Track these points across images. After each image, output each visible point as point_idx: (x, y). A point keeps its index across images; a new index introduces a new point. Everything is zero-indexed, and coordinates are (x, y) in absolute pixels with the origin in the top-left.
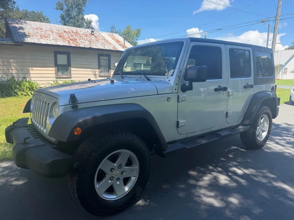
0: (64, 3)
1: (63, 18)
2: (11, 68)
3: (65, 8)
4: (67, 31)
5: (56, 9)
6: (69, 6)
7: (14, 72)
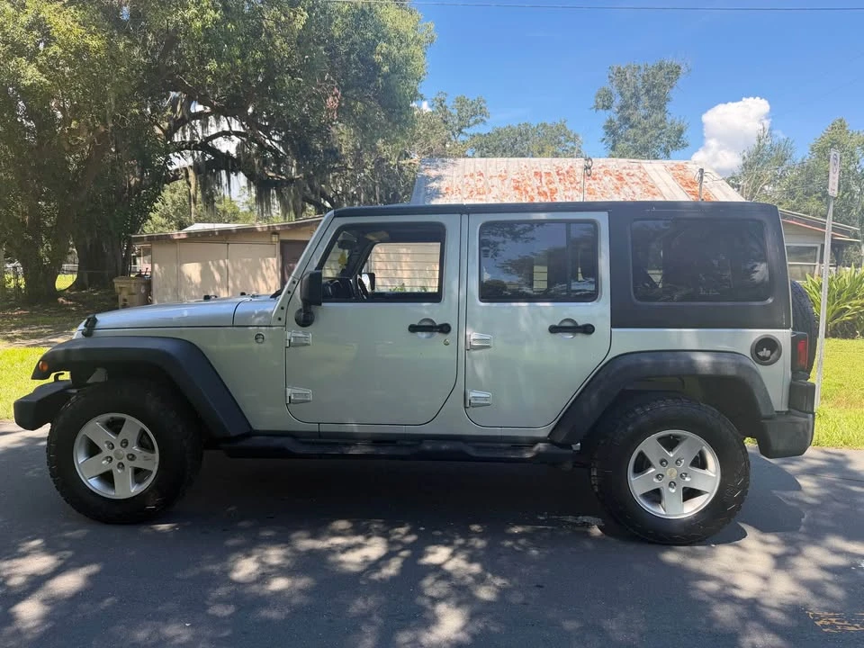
0: (615, 91)
1: (611, 130)
2: (401, 267)
3: (618, 101)
4: (544, 170)
5: (594, 110)
6: (628, 94)
7: (406, 275)
